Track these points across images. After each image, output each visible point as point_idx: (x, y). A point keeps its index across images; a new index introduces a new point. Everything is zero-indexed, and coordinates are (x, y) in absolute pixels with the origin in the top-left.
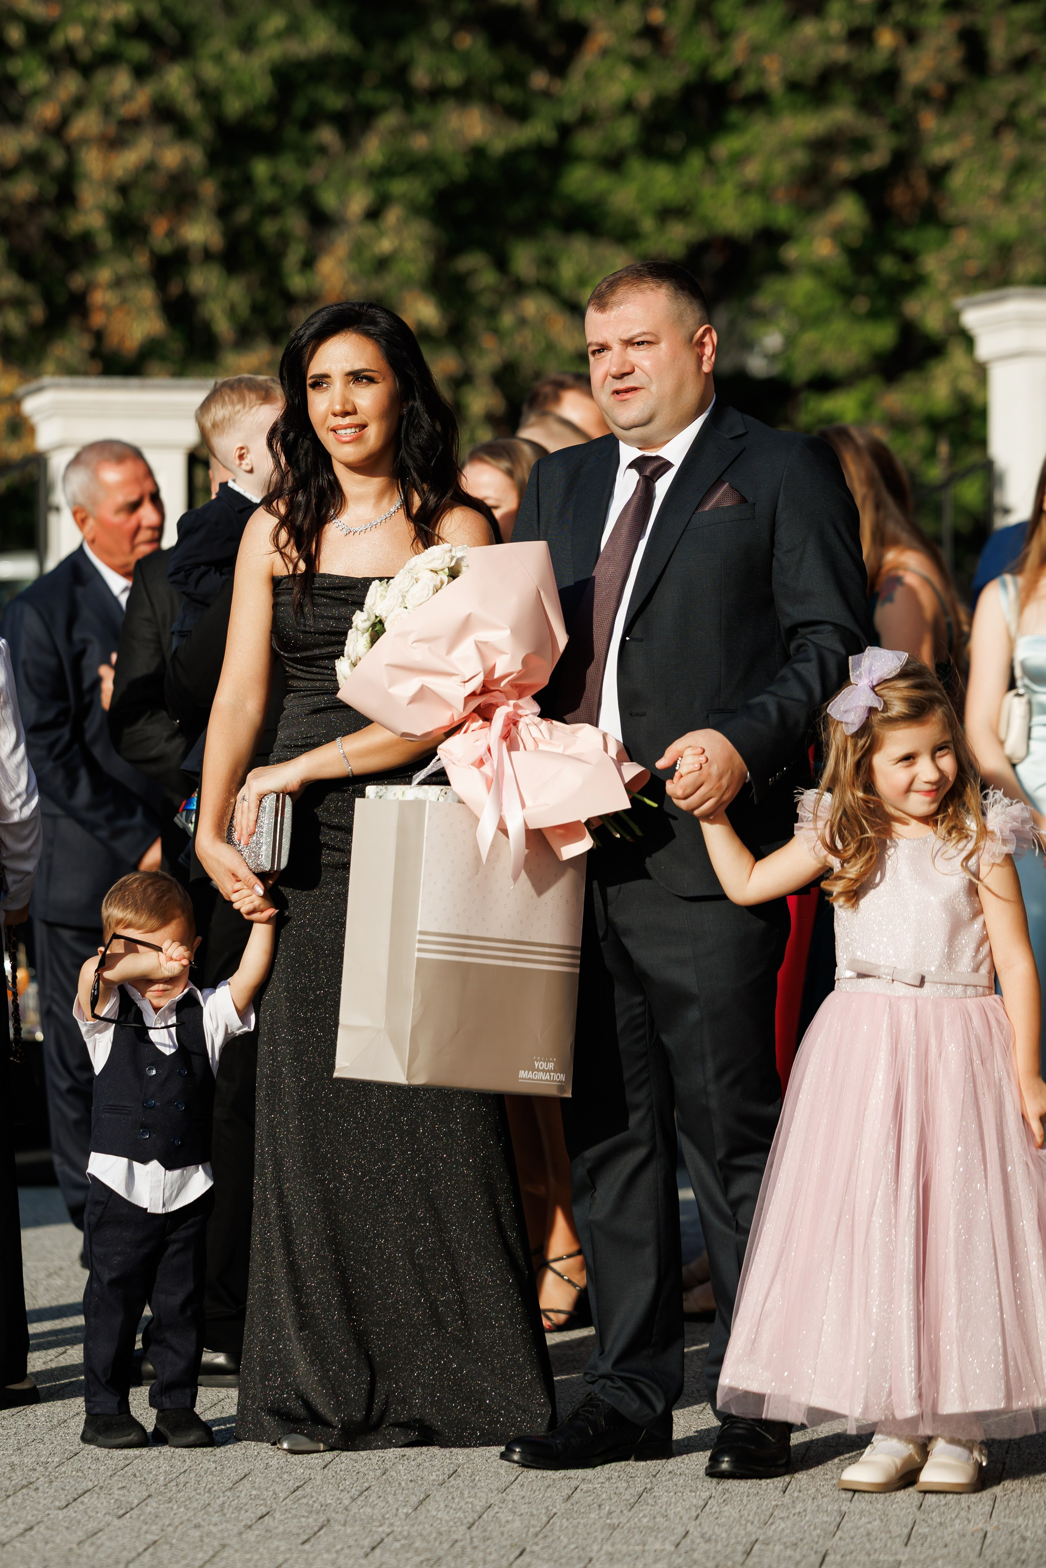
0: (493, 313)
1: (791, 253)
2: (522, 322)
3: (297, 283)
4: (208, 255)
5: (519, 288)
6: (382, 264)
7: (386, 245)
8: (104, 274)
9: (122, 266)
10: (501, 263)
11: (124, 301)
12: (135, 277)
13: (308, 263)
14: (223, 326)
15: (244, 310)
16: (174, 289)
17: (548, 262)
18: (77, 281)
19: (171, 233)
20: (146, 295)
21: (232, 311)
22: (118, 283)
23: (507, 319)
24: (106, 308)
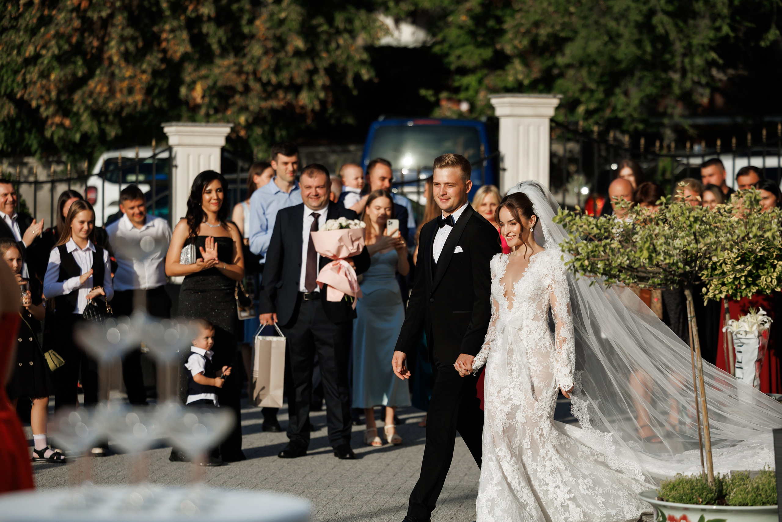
0: (327, 43)
1: (450, 19)
2: (338, 47)
3: (246, 30)
4: (209, 18)
5: (338, 32)
6: (282, 22)
7: (283, 15)
8: (167, 27)
9: (175, 23)
10: (330, 21)
11: (175, 37)
12: (180, 28)
13: (251, 22)
14: (215, 47)
15: (224, 40)
16: (196, 31)
17: (350, 21)
18: (156, 29)
19: (196, 10)
20: (185, 35)
21: (220, 41)
22: (172, 31)
23: (333, 45)
24: (167, 40)
